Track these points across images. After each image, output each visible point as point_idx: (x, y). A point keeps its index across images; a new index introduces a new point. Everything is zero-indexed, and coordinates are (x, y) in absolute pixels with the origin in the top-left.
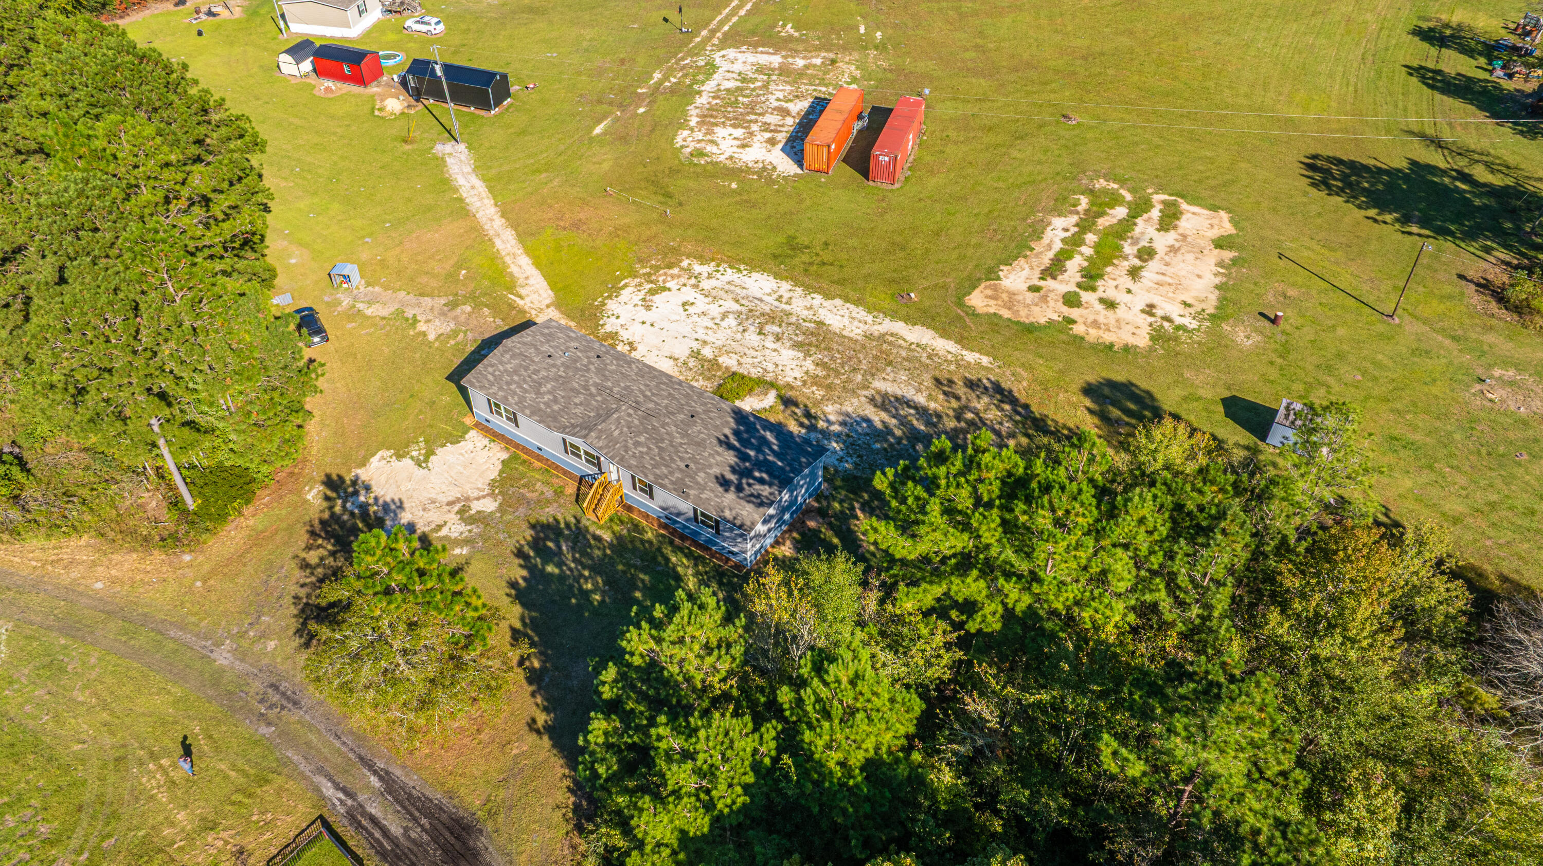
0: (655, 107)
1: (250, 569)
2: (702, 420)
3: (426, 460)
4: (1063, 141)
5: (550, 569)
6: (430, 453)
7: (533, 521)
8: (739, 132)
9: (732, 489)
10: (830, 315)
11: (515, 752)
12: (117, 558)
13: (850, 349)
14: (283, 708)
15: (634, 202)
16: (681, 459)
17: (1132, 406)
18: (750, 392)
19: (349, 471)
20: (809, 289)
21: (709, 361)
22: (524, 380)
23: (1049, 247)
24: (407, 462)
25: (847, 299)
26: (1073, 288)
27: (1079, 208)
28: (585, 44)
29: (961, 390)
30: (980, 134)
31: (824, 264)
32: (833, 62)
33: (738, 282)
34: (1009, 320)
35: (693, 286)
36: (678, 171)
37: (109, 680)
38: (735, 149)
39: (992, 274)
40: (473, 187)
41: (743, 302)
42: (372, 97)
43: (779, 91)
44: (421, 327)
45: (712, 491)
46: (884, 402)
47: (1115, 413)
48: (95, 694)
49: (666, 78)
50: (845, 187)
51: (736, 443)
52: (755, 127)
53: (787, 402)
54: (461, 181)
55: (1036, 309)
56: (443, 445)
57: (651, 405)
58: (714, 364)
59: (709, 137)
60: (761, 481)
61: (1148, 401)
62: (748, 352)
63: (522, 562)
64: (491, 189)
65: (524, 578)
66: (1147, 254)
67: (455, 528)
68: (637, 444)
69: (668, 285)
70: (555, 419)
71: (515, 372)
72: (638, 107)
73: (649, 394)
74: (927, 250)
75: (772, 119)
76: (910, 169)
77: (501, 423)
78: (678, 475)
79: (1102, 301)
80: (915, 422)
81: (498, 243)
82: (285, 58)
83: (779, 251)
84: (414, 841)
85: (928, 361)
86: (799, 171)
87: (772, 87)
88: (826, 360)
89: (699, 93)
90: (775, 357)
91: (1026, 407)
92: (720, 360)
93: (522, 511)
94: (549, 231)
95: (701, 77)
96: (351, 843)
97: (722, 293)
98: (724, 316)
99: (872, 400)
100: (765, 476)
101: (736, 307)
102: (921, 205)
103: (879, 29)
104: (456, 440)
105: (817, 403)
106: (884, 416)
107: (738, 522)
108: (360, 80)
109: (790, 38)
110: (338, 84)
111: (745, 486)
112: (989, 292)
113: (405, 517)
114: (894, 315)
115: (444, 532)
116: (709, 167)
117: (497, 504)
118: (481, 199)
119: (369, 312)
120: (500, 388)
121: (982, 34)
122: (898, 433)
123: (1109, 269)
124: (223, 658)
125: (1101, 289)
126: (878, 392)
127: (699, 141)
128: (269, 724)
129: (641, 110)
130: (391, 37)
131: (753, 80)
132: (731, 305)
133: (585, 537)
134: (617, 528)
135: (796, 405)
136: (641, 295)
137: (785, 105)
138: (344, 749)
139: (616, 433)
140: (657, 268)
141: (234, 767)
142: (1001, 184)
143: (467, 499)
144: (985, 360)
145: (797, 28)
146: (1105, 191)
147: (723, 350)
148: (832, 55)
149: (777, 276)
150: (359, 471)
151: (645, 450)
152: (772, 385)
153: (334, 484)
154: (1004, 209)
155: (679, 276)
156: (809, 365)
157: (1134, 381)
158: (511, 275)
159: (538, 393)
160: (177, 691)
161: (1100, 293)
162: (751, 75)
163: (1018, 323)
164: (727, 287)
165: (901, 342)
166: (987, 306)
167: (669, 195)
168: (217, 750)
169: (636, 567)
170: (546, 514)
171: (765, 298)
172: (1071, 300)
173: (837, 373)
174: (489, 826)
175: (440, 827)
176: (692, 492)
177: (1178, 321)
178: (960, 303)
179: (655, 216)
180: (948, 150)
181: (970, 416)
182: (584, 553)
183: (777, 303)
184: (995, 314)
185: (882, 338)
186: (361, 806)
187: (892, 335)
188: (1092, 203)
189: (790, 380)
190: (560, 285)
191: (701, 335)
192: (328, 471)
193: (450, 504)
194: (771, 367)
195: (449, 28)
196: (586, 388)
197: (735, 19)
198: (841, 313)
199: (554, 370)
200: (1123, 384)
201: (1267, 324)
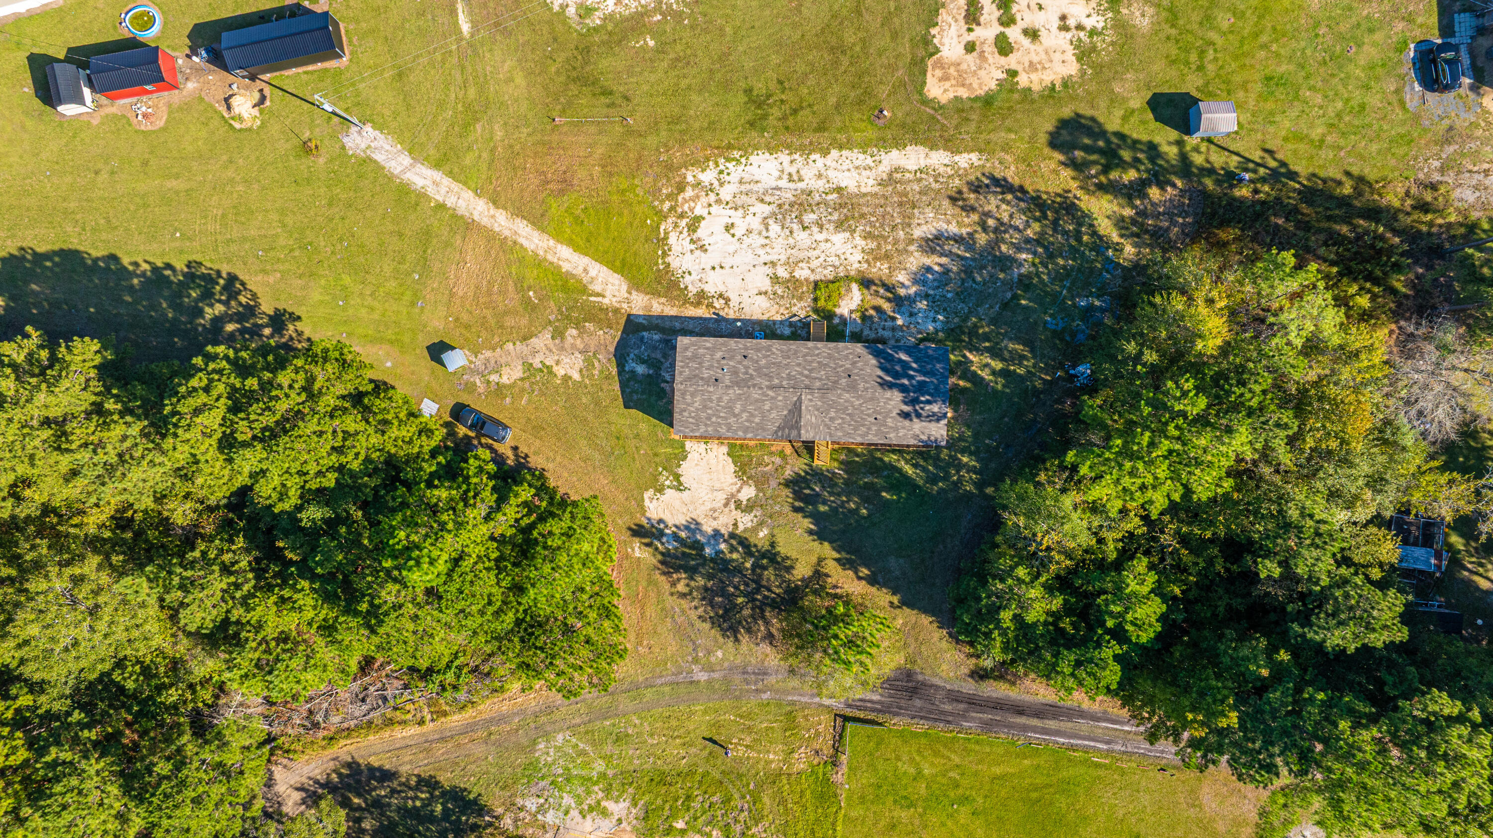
1: (656, 621)
3: (681, 484)
5: (823, 509)
6: (677, 477)
7: (784, 483)
9: (914, 417)
10: (839, 175)
14: (762, 680)
15: (587, 120)
16: (868, 415)
17: (1088, 141)
18: (839, 294)
19: (640, 518)
21: (788, 281)
22: (717, 410)
24: (670, 493)
25: (839, 147)
26: (998, 28)
29: (972, 198)
31: (794, 110)
33: (746, 176)
34: (969, 99)
35: (717, 202)
36: (588, 49)
39: (929, 46)
40: (435, 183)
41: (768, 199)
44: (558, 371)
45: (903, 426)
46: (931, 246)
47: (1080, 155)
51: (889, 379)
53: (867, 285)
54: (417, 180)
55: (982, 75)
56: (679, 465)
57: (818, 384)
58: (795, 281)
60: (928, 402)
61: (1097, 130)
62: (809, 254)
63: (801, 514)
64: (453, 177)
65: (813, 524)
67: (746, 520)
68: (832, 419)
69: (697, 212)
70: (763, 429)
73: (806, 372)
74: (863, 42)
78: (874, 428)
79: (1025, 32)
80: (960, 253)
81: (525, 243)
84: (889, 697)
85: (937, 186)
88: (868, 229)
90: (833, 248)
91: (1023, 189)
92: (797, 274)
93: (772, 482)
94: (552, 203)
96: (862, 716)
97: (745, 198)
98: (766, 225)
99: (922, 249)
100: (927, 396)
104: (683, 456)
105: (889, 274)
106: (936, 258)
107: (933, 439)
111: (921, 411)
112: (938, 73)
113: (708, 530)
114: (884, 144)
115: (741, 527)
116: (610, 27)
117: (753, 488)
118: (458, 195)
119: (505, 380)
120: (706, 425)
122: (954, 269)
124: (702, 676)
125: (1018, 17)
126: (922, 239)
128: (764, 692)
133: (824, 475)
134: (840, 459)
135: (874, 284)
136: (686, 237)
139: (813, 419)
140: (673, 197)
143: (733, 495)
144: (974, 158)
147: (792, 263)
149: (771, 149)
150: (646, 514)
152: (848, 278)
153: (640, 532)
155: (698, 197)
156: (859, 241)
158: (571, 274)
161: (1021, 25)
163: (977, 99)
164: (743, 188)
166: (945, 91)
167: (608, 92)
170: (787, 474)
171: (781, 184)
172: (1003, 46)
173: (883, 237)
174: (917, 668)
175: (896, 683)
176: (892, 435)
177: (1087, 24)
178: (924, 99)
179: (618, 128)
181: (991, 222)
182: (832, 486)
183: (792, 185)
184: (956, 98)
185: (892, 179)
186: (851, 698)
187: (896, 170)
190: (617, 263)
191: (764, 257)
192: (627, 525)
193: (726, 505)
194: (835, 261)
196: (764, 394)
199: (731, 392)
200: (1073, 120)
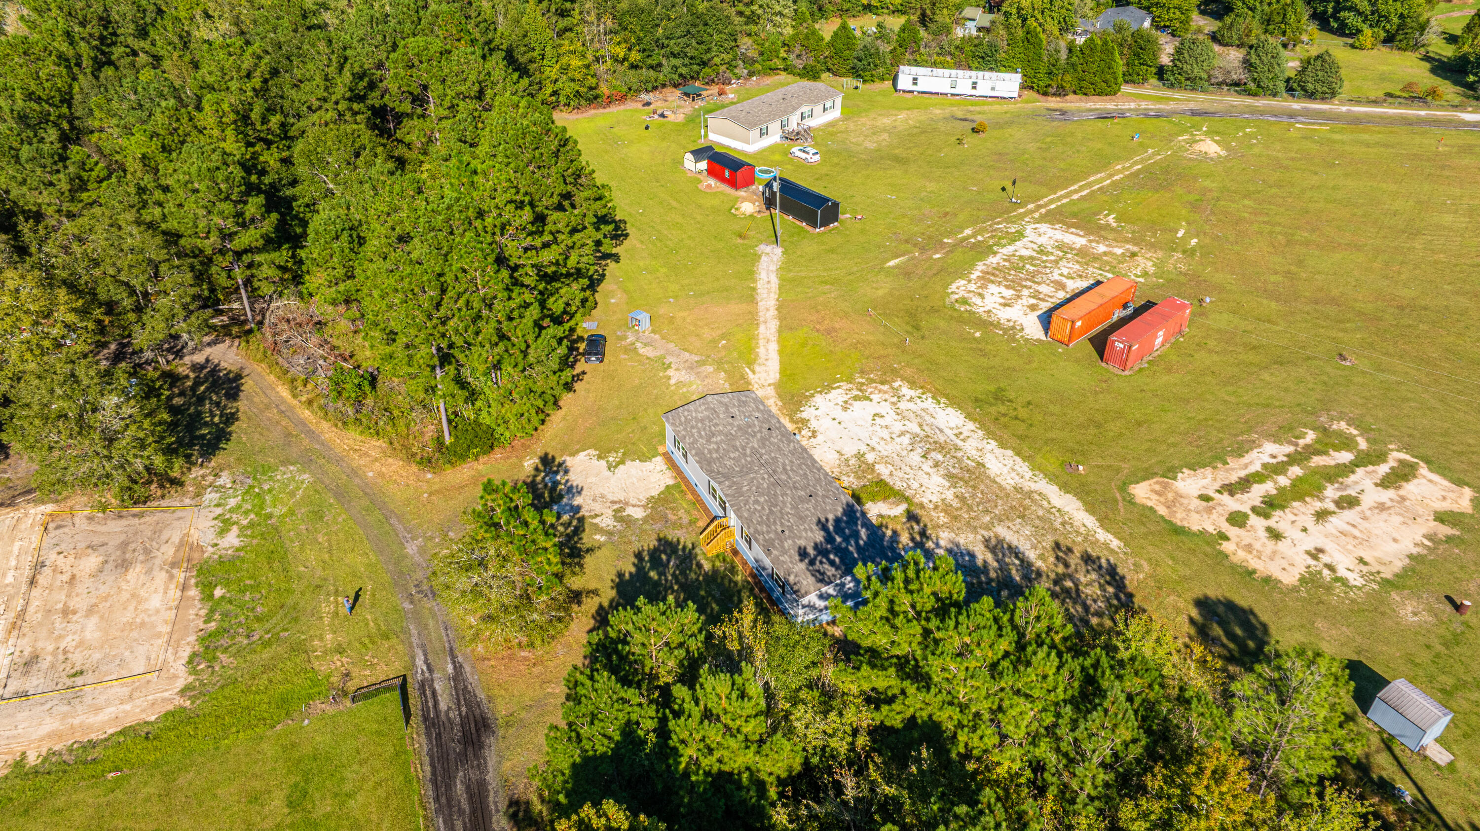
0: (951, 255)
1: (461, 498)
2: (817, 501)
3: (616, 467)
4: (1325, 378)
5: (653, 574)
6: (622, 462)
7: (662, 536)
8: (1009, 293)
9: (807, 561)
10: (994, 460)
11: (549, 690)
12: (391, 460)
13: (994, 493)
14: (426, 595)
15: (885, 326)
16: (782, 524)
17: (1239, 631)
18: (885, 499)
19: (562, 456)
20: (990, 434)
21: (868, 464)
22: (704, 429)
23: (1246, 466)
24: (603, 463)
25: (1018, 453)
26: (1246, 509)
27: (1302, 442)
28: (924, 194)
29: (1074, 560)
30: (1240, 349)
31: (1016, 418)
32: (1133, 255)
33: (931, 410)
34: (1162, 517)
35: (893, 404)
36: (937, 311)
37: (341, 535)
38: (997, 306)
39: (1171, 472)
40: (769, 282)
41: (925, 428)
42: (737, 199)
43: (1068, 267)
44: (671, 372)
45: (790, 557)
46: (996, 547)
47: (1217, 631)
48: (329, 541)
49: (974, 236)
50: (1077, 361)
51: (831, 528)
52: (1025, 292)
53: (912, 517)
54: (763, 275)
55: (1195, 516)
56: (634, 460)
57: (784, 477)
58: (871, 468)
59: (980, 291)
60: (832, 563)
61: (1259, 633)
62: (904, 467)
63: (636, 561)
64: (781, 287)
65: (631, 574)
66: (1348, 502)
67: (607, 521)
68: (757, 502)
69: (872, 396)
70: (709, 464)
71: (702, 421)
72: (936, 252)
73: (788, 468)
74: (1121, 435)
75: (1044, 289)
76: (1149, 362)
77: (678, 456)
78: (772, 535)
79: (1269, 530)
80: (1014, 572)
81: (762, 328)
82: (689, 156)
83: (983, 397)
84: (449, 719)
85: (1059, 527)
86: (1043, 338)
87: (1063, 263)
88: (967, 495)
89: (995, 253)
90: (924, 480)
91: (1130, 596)
92: (877, 467)
93: (658, 526)
94: (805, 329)
95: (1004, 241)
96: (412, 701)
97: (912, 416)
98: (902, 434)
99: (987, 541)
100: (837, 560)
101: (917, 430)
102: (1139, 395)
103: (1197, 236)
104: (644, 458)
105: (938, 527)
106: (989, 557)
107: (796, 588)
108: (733, 183)
109: (1107, 227)
110: (719, 184)
111: (818, 563)
112: (1157, 487)
113: (578, 501)
114: (1053, 478)
115: (597, 520)
116: (966, 315)
117: (644, 514)
118: (769, 292)
119: (641, 351)
120: (685, 429)
121: (1300, 263)
122: (993, 575)
123: (1296, 504)
124: (411, 549)
125: (1275, 519)
126: (996, 537)
127: (970, 292)
128: (412, 602)
129: (937, 256)
130: (777, 157)
131: (1047, 254)
132: (914, 428)
133: (691, 561)
134: (718, 564)
135: (918, 522)
136: (846, 398)
137: (1064, 280)
138: (445, 639)
139: (746, 488)
140: (872, 381)
141: (375, 621)
142: (1233, 399)
143: (627, 504)
144: (1115, 543)
145: (1117, 220)
146: (1340, 434)
147: (885, 460)
148: (1135, 249)
149: (969, 416)
150: (568, 458)
151: (759, 508)
152: (907, 499)
153: (547, 461)
154: (1221, 421)
155: (885, 392)
156: (949, 495)
157: (1256, 610)
158: (757, 354)
159: (709, 441)
160: (373, 558)
161: (1271, 523)
162: (1050, 249)
163: (1169, 522)
164: (919, 412)
165: (1045, 503)
166: (1149, 498)
167: (917, 328)
168: (373, 605)
169: (714, 597)
170: (672, 535)
171: (947, 431)
172: (1237, 519)
173: (970, 508)
174: (501, 732)
175: (471, 718)
176: (775, 552)
177: (1342, 572)
178: (1123, 487)
179: (896, 340)
180: (1197, 356)
181: (1069, 584)
182: (683, 573)
183: (954, 438)
184: (1151, 508)
185: (1029, 494)
186: (432, 681)
187: (1040, 494)
188: (1318, 441)
189: (925, 501)
190: (788, 372)
191: (873, 443)
192: (548, 450)
193: (613, 502)
194: (915, 485)
195: (824, 161)
196: (744, 448)
197: (1065, 201)
198: (1006, 462)
199: (729, 428)
200: (1243, 610)
201: (1449, 608)
